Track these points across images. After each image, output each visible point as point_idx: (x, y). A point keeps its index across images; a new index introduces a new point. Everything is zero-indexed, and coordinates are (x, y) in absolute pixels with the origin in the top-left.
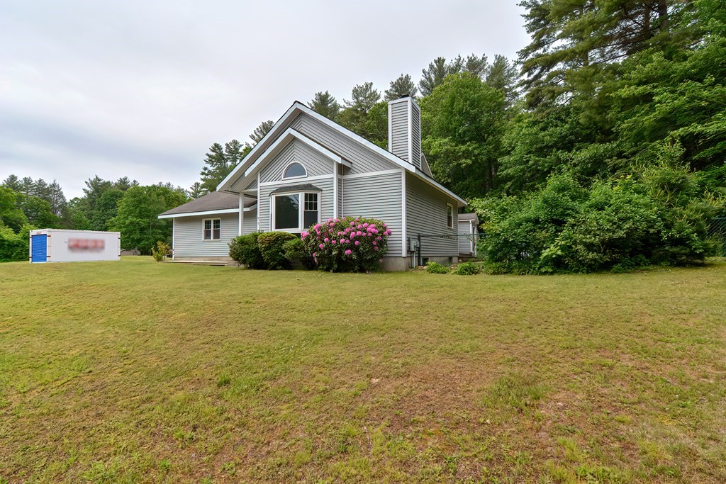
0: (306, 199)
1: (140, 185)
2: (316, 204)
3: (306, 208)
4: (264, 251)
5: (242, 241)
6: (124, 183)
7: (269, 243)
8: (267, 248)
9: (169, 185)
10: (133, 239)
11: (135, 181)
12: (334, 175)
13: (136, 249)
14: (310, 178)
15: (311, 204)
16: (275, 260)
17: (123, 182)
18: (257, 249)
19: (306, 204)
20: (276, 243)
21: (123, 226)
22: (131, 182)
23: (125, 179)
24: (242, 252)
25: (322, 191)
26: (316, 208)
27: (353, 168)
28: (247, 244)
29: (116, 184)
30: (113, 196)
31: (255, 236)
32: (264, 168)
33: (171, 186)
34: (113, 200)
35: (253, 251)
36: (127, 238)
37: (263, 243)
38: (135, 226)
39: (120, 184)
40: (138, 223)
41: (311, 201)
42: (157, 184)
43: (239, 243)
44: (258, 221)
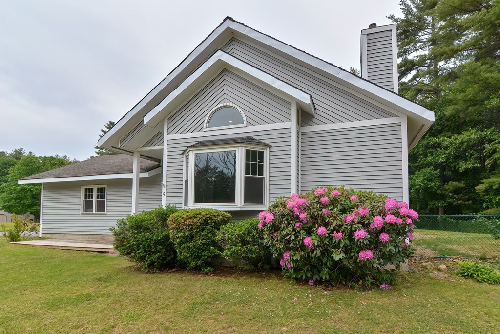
0: (247, 158)
1: (35, 156)
2: (261, 167)
3: (247, 172)
4: (180, 244)
5: (138, 225)
6: (20, 153)
7: (191, 230)
8: (186, 239)
9: (66, 157)
10: (24, 204)
11: (30, 153)
12: (292, 124)
13: (28, 213)
14: (250, 128)
15: (254, 166)
16: (199, 257)
17: (18, 154)
18: (167, 237)
19: (247, 166)
20: (203, 230)
21: (13, 192)
22: (26, 153)
23: (21, 150)
24: (138, 245)
25: (271, 147)
26: (261, 173)
27: (316, 116)
28: (146, 229)
29: (11, 154)
30: (6, 164)
31: (163, 216)
32: (173, 114)
33: (67, 159)
34: (6, 168)
35: (158, 242)
36: (17, 203)
37: (179, 230)
38: (27, 192)
39: (16, 154)
40: (30, 190)
41: (255, 162)
42: (54, 156)
43: (132, 227)
44: (164, 190)
